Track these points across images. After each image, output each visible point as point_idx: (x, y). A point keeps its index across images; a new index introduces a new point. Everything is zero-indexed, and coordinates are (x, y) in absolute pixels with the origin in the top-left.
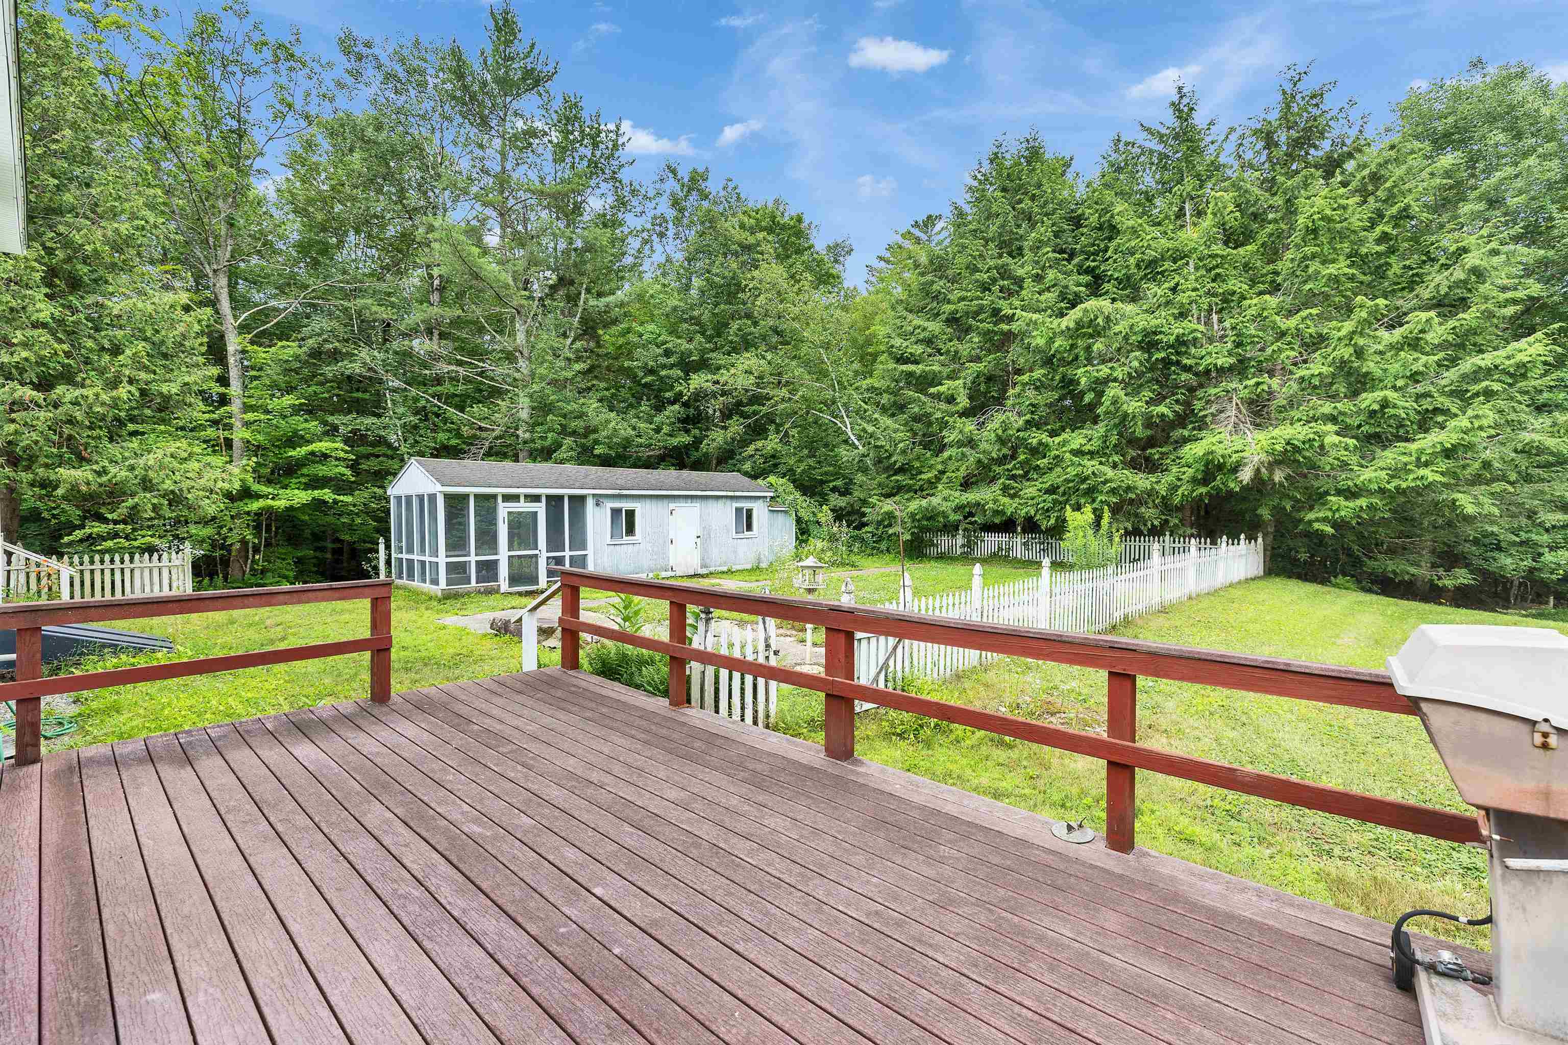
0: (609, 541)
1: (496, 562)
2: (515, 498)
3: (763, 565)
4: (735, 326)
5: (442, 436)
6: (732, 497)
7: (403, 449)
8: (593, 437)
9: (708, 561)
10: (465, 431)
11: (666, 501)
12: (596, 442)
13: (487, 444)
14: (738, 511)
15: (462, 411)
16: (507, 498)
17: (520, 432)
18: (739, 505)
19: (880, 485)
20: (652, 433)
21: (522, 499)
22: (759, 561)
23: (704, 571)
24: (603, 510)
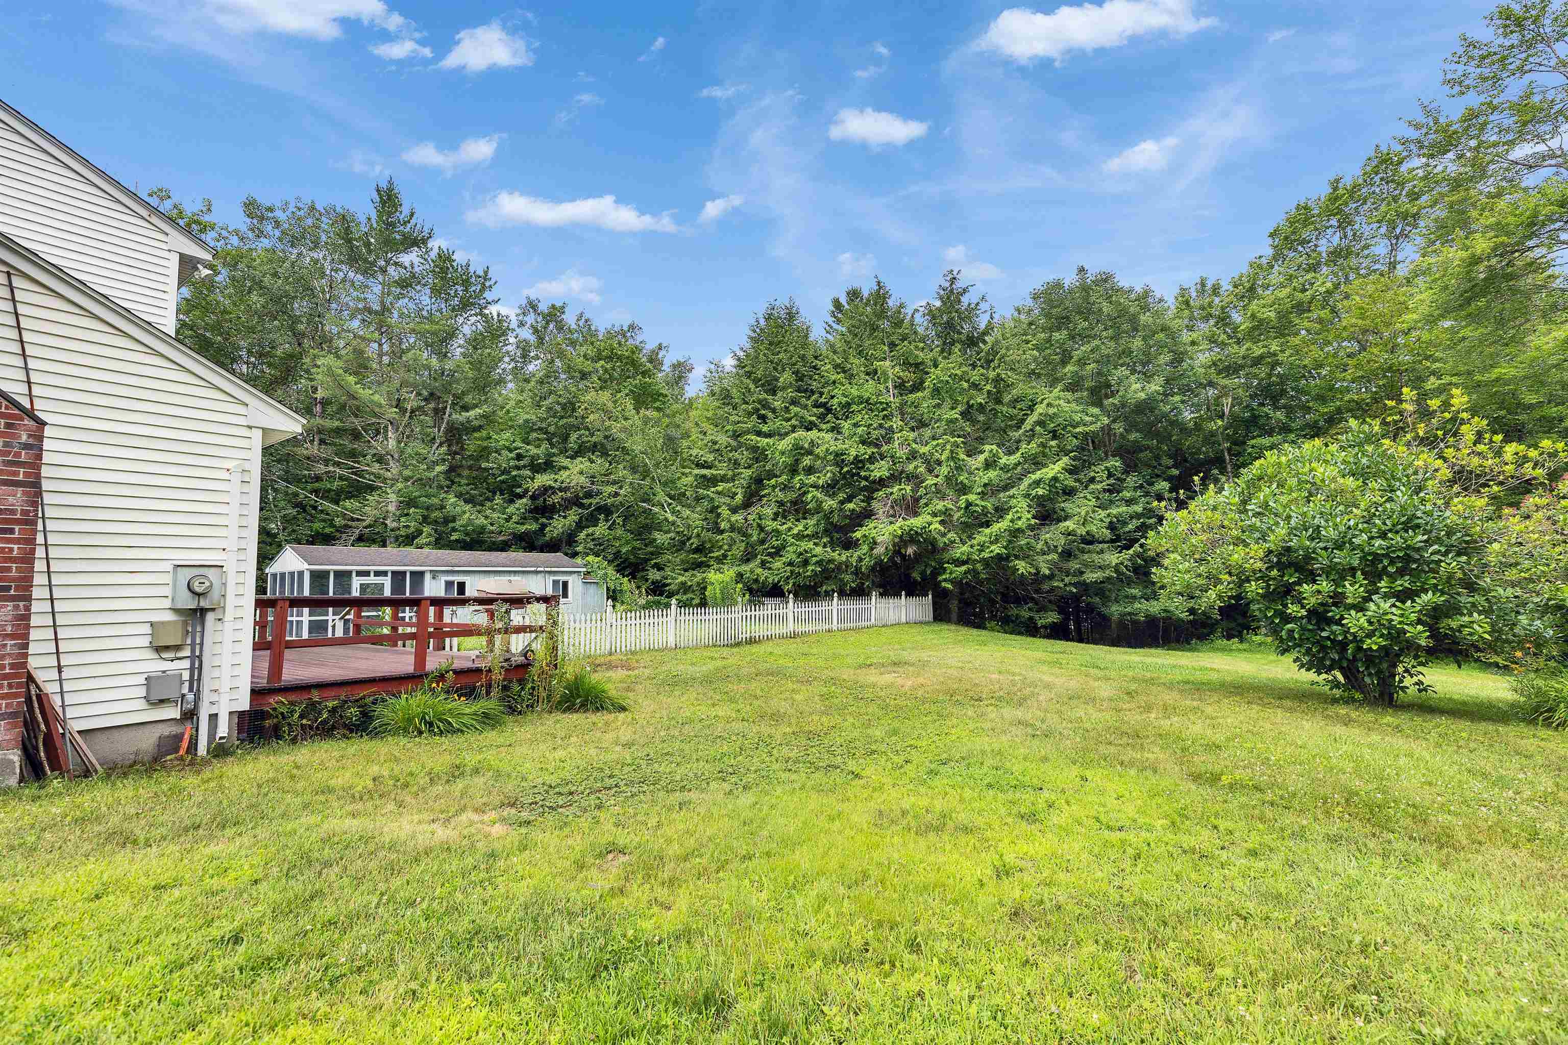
2: (366, 574)
4: (574, 437)
5: (317, 526)
6: (550, 572)
7: (281, 537)
8: (451, 525)
10: (338, 521)
12: (454, 530)
13: (357, 532)
14: (556, 583)
15: (337, 503)
16: (360, 574)
17: (387, 522)
18: (560, 578)
19: (682, 561)
20: (502, 522)
21: (372, 574)
24: (438, 582)
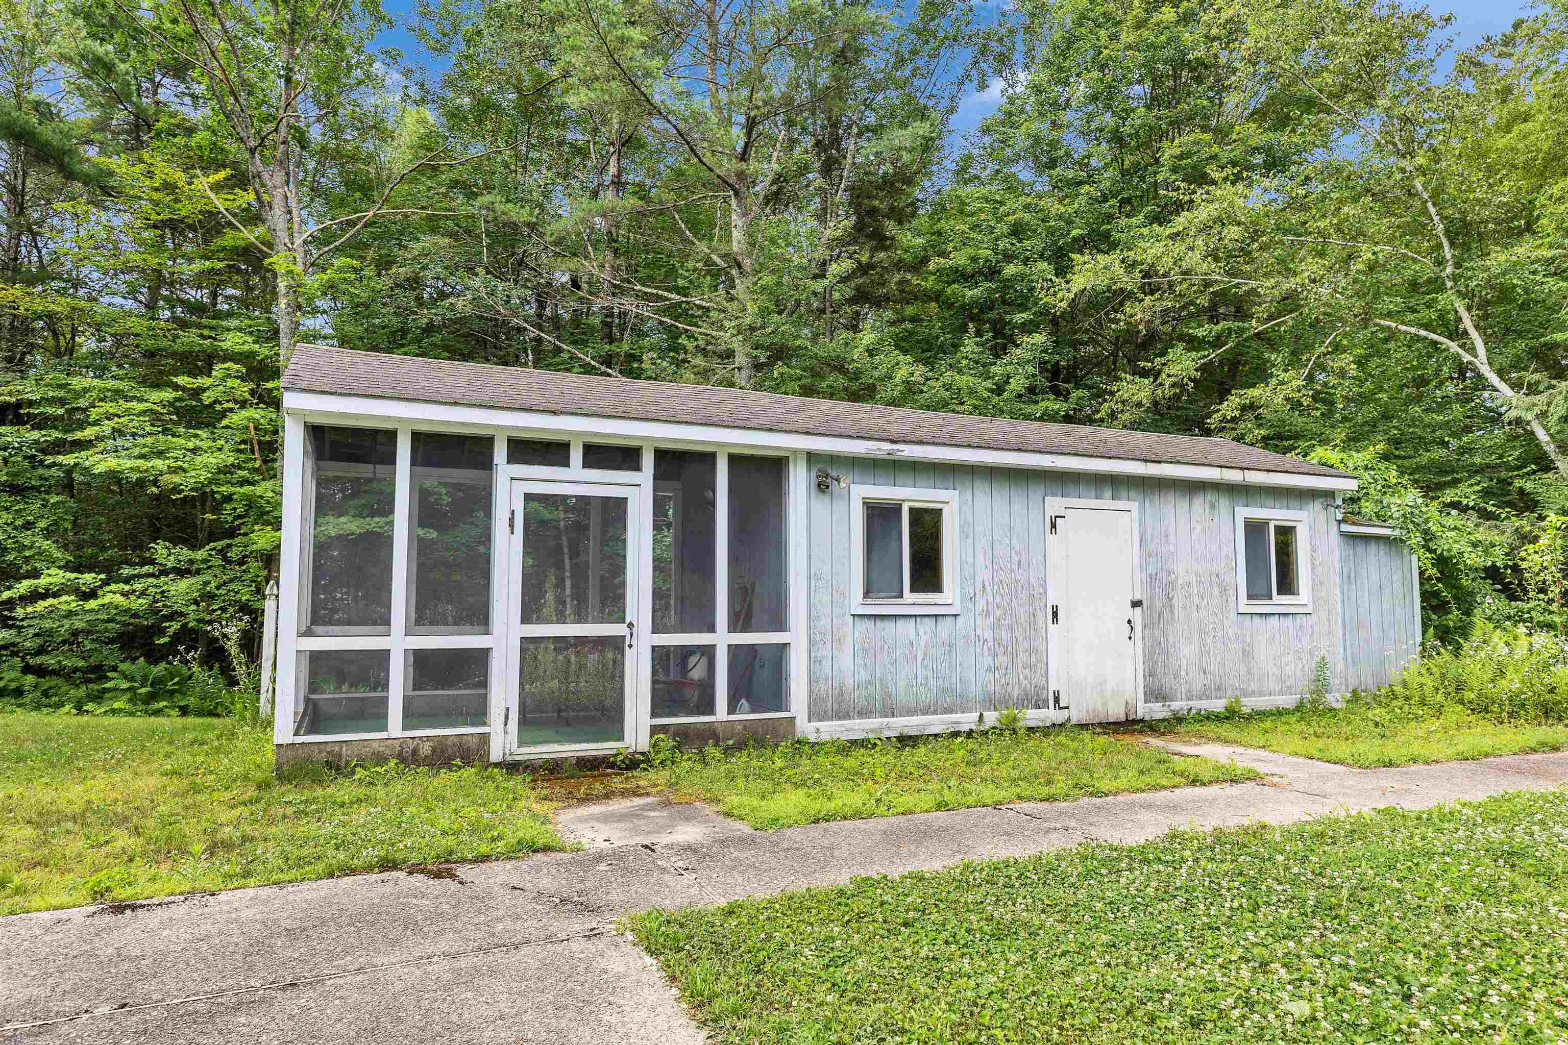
0: (856, 602)
1: (482, 657)
2: (551, 451)
3: (1335, 698)
6: (1234, 489)
9: (1168, 682)
11: (1036, 492)
14: (1255, 530)
16: (527, 449)
18: (1258, 513)
21: (576, 455)
22: (1321, 685)
23: (1157, 711)
24: (839, 506)
